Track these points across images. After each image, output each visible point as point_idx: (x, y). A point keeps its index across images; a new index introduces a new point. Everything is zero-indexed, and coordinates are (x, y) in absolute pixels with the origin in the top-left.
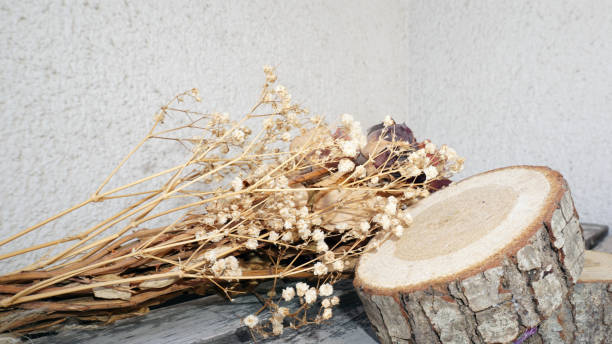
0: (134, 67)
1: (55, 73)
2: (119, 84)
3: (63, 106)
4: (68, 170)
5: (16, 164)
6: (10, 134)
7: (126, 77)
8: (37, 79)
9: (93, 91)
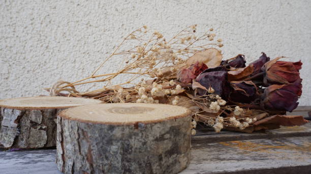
0: (127, 20)
1: (90, 26)
2: (119, 28)
3: (93, 40)
4: (94, 68)
5: (73, 65)
6: (72, 52)
7: (123, 25)
8: (83, 29)
9: (107, 33)
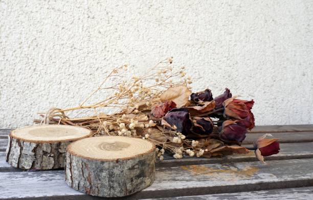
0: (110, 42)
1: (75, 48)
2: (102, 50)
3: (78, 62)
4: (79, 89)
5: (59, 86)
6: (57, 74)
7: (106, 47)
8: (68, 51)
9: (90, 55)
